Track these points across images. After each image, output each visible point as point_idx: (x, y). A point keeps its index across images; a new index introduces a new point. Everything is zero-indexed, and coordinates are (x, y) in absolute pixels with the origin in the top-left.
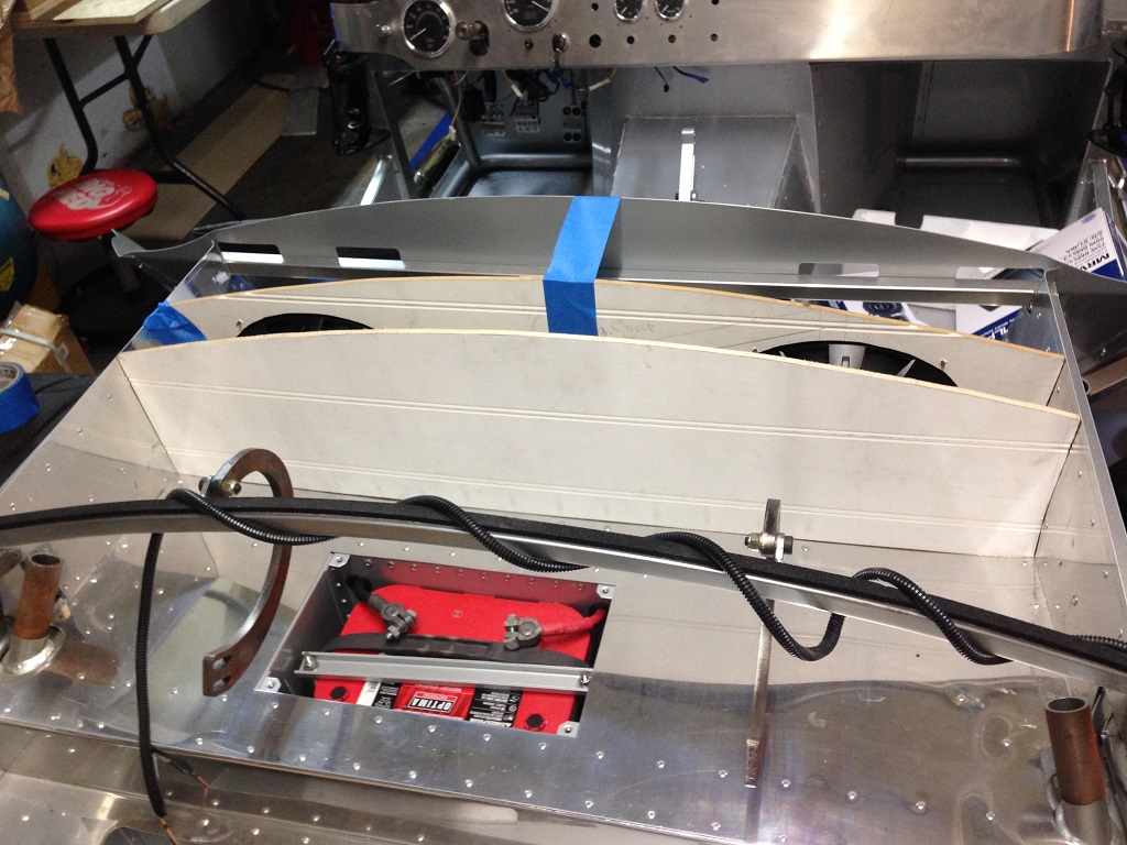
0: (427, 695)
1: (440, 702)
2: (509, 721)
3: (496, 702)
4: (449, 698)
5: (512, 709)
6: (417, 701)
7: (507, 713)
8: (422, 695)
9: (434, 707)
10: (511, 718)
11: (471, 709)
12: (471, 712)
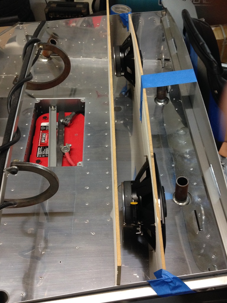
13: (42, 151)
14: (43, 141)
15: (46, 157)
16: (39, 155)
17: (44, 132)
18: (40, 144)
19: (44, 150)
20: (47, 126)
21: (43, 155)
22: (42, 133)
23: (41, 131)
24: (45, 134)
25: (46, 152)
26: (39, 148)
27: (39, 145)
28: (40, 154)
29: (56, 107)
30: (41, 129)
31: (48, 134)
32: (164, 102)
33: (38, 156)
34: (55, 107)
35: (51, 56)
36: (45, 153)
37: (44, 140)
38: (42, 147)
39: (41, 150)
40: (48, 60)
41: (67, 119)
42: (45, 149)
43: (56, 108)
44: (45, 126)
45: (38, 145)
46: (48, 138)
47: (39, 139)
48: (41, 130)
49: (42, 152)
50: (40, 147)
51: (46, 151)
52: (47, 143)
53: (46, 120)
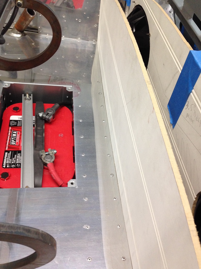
0: (18, 135)
1: (15, 140)
2: (6, 166)
3: (16, 159)
4: (17, 143)
5: (13, 166)
6: (16, 133)
7: (10, 164)
8: (18, 134)
9: (13, 139)
10: (8, 167)
11: (12, 151)
12: (10, 152)
14: (13, 143)
15: (17, 167)
17: (16, 129)
18: (9, 147)
19: (14, 157)
20: (19, 121)
22: (11, 131)
26: (6, 153)
27: (7, 149)
28: (7, 163)
29: (32, 95)
31: (21, 132)
33: (4, 167)
35: (25, 32)
36: (16, 161)
37: (14, 141)
39: (10, 157)
41: (48, 113)
46: (20, 138)
47: (7, 139)
48: (10, 126)
49: (11, 160)
52: (19, 145)
53: (17, 112)
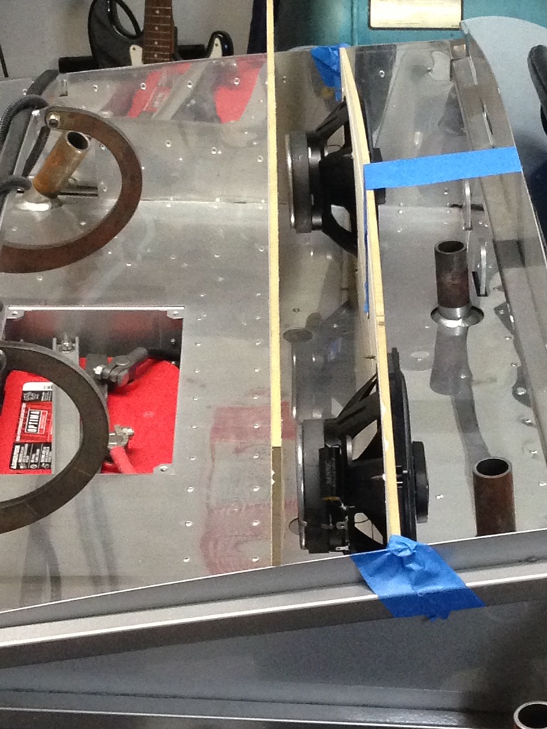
0: (43, 420)
1: (36, 426)
2: (18, 466)
3: (40, 456)
4: (42, 429)
5: (33, 466)
7: (27, 464)
9: (31, 423)
10: (21, 467)
12: (26, 445)
13: (28, 454)
14: (32, 429)
15: (41, 468)
16: (18, 463)
17: (37, 406)
18: (22, 437)
19: (34, 452)
20: (46, 392)
21: (32, 464)
22: (27, 409)
23: (24, 405)
24: (38, 413)
25: (43, 456)
26: (17, 447)
27: (18, 439)
28: (20, 461)
29: (77, 339)
30: (23, 398)
31: (50, 411)
32: (465, 318)
33: (15, 467)
34: (74, 342)
35: (60, 197)
36: (40, 459)
37: (33, 427)
38: (29, 443)
39: (26, 453)
40: (52, 208)
41: (117, 366)
42: (38, 450)
43: (77, 345)
44: (40, 393)
45: (16, 438)
46: (48, 422)
47: (18, 425)
48: (23, 401)
49: (28, 457)
50: (22, 445)
51: (41, 454)
52: (46, 434)
